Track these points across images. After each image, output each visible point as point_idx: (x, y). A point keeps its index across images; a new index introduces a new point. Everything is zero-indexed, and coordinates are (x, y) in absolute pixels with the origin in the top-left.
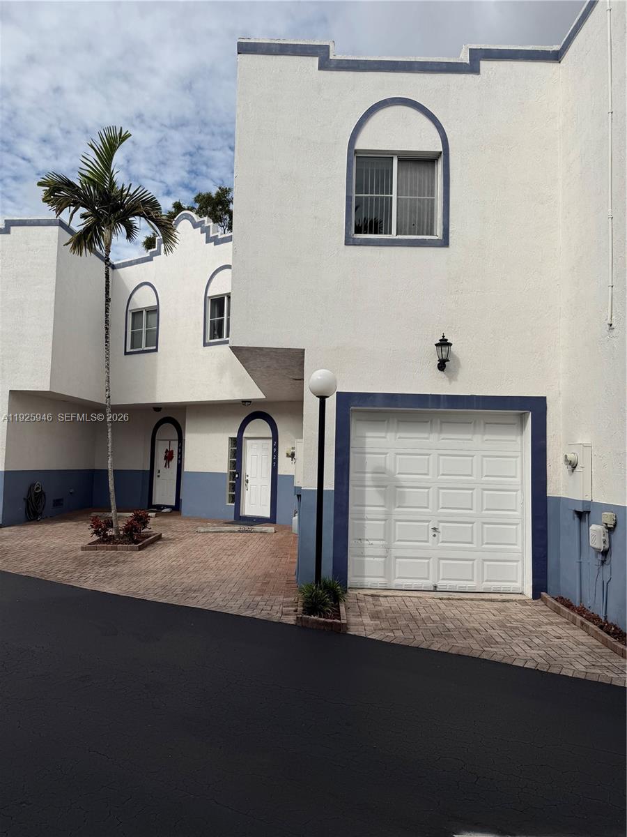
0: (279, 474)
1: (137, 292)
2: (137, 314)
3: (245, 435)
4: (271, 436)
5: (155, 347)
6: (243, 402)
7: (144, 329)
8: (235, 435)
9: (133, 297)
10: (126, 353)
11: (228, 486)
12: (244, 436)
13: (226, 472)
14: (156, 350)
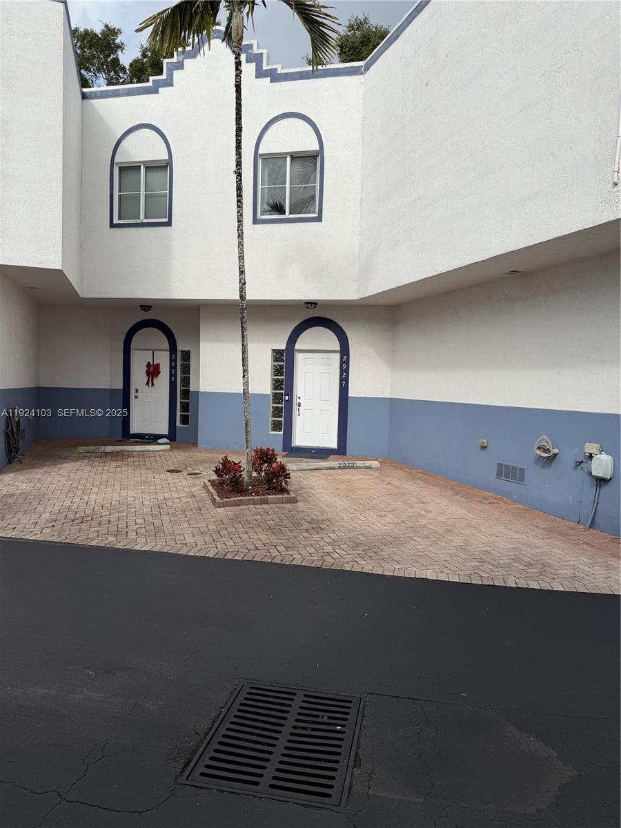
0: (349, 395)
1: (129, 137)
2: (129, 169)
3: (297, 346)
4: (339, 349)
5: (166, 220)
6: (306, 303)
7: (142, 193)
8: (283, 347)
9: (124, 143)
10: (112, 225)
11: (271, 410)
12: (296, 348)
13: (269, 393)
14: (169, 224)
